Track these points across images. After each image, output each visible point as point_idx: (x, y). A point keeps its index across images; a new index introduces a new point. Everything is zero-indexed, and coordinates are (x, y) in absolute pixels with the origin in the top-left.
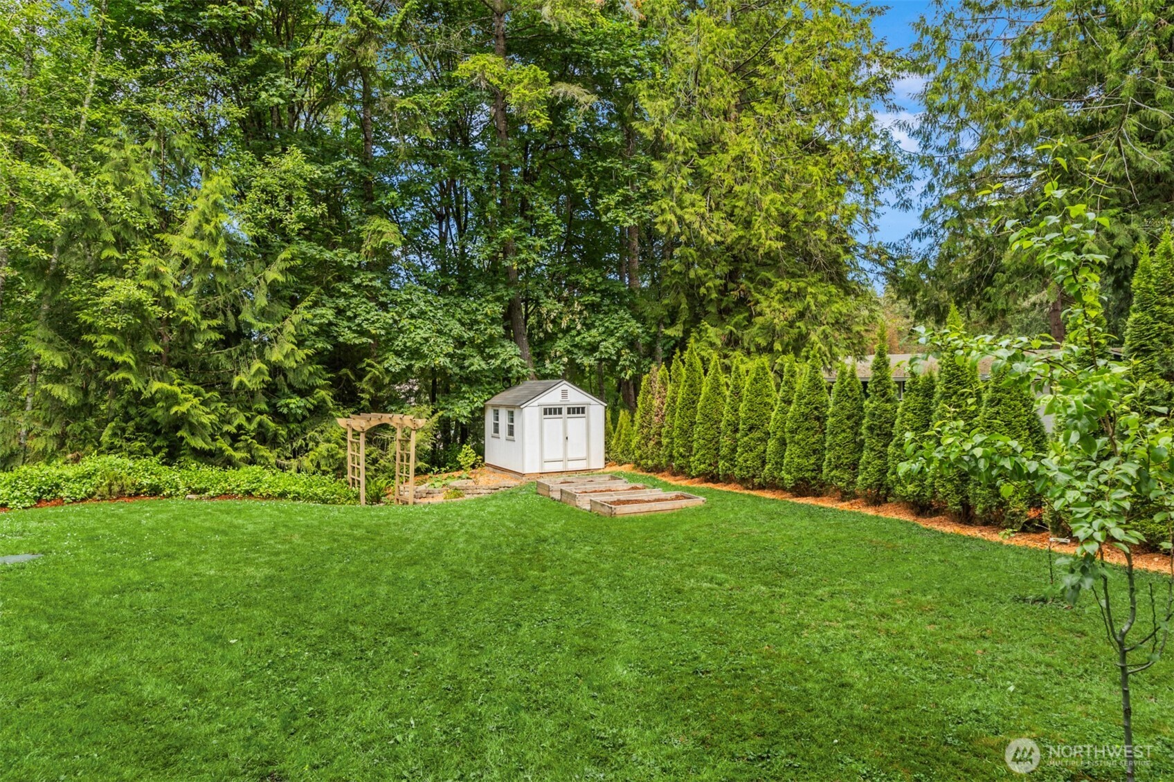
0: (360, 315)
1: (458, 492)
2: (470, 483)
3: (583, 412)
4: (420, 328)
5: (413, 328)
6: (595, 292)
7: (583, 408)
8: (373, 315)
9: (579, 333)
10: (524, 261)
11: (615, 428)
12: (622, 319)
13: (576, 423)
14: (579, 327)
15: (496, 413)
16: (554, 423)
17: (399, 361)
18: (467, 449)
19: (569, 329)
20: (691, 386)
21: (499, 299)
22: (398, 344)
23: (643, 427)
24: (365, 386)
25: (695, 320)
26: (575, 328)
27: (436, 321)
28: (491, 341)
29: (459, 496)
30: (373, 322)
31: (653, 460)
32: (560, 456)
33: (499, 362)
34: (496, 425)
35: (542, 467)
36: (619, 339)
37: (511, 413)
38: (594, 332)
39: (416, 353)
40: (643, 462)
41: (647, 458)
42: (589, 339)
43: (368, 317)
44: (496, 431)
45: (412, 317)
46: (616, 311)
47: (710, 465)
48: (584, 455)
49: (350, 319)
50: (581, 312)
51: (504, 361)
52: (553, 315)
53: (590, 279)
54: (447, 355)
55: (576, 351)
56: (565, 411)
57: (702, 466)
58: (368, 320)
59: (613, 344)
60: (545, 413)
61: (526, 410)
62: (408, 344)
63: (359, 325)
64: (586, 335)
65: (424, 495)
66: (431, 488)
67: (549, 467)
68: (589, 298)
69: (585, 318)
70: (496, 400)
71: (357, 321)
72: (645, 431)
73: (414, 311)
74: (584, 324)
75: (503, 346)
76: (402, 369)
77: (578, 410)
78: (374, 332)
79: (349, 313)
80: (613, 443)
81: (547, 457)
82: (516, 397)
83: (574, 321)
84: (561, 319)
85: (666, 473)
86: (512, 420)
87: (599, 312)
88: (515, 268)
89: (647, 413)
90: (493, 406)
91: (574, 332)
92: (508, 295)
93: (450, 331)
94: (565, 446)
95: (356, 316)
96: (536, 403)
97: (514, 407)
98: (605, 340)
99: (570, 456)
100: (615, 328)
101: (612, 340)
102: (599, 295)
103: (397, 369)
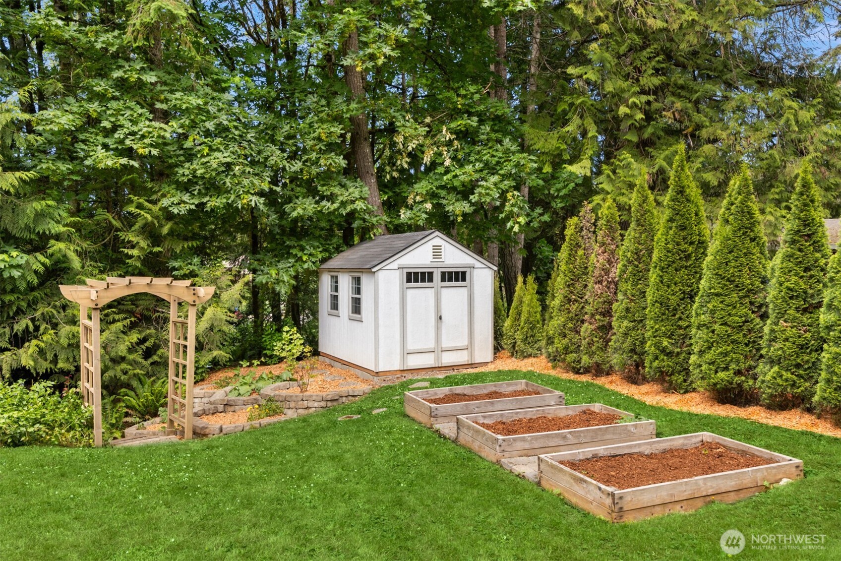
0: (122, 126)
1: (273, 406)
2: (294, 390)
3: (464, 279)
4: (218, 150)
5: (206, 151)
6: (470, 114)
7: (464, 273)
8: (143, 126)
9: (447, 171)
10: (372, 57)
11: (510, 302)
12: (507, 152)
13: (453, 296)
14: (448, 163)
15: (335, 280)
16: (422, 296)
17: (186, 197)
18: (289, 332)
19: (433, 165)
20: (683, 228)
21: (337, 119)
22: (184, 172)
23: (570, 300)
24: (132, 237)
25: (609, 152)
26: (442, 164)
27: (245, 144)
28: (327, 176)
29: (275, 412)
30: (143, 137)
31: (591, 355)
32: (431, 345)
33: (336, 205)
34: (335, 298)
35: (403, 360)
36: (504, 177)
37: (358, 280)
38: (469, 168)
39: (213, 187)
40: (571, 357)
41: (577, 350)
42: (462, 178)
43: (135, 129)
44: (335, 306)
45: (207, 134)
46: (500, 142)
47: (738, 373)
48: (465, 342)
49: (108, 133)
50: (449, 143)
51: (343, 204)
52: (411, 146)
53: (465, 96)
54: (261, 194)
55: (443, 193)
56: (437, 277)
57: (721, 375)
58: (133, 134)
59: (495, 184)
60: (409, 280)
61: (381, 275)
62: (199, 172)
63: (122, 142)
64: (458, 172)
65: (221, 408)
66: (232, 397)
67: (415, 362)
68: (460, 123)
69: (456, 150)
70: (336, 262)
71: (116, 136)
72: (574, 307)
73: (210, 125)
74: (454, 159)
75: (343, 186)
76: (190, 211)
77: (456, 276)
78: (141, 151)
79: (106, 124)
80: (508, 323)
81: (411, 347)
82: (363, 257)
83: (440, 154)
84: (423, 153)
85: (614, 378)
86: (358, 291)
87: (474, 143)
88: (359, 69)
89: (576, 279)
90: (330, 270)
91: (440, 170)
92: (348, 110)
93: (266, 159)
94: (438, 329)
95: (115, 128)
96: (395, 265)
97: (361, 270)
98: (483, 179)
99: (445, 344)
100: (498, 163)
101: (495, 179)
102: (475, 119)
103: (183, 210)
